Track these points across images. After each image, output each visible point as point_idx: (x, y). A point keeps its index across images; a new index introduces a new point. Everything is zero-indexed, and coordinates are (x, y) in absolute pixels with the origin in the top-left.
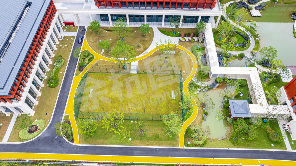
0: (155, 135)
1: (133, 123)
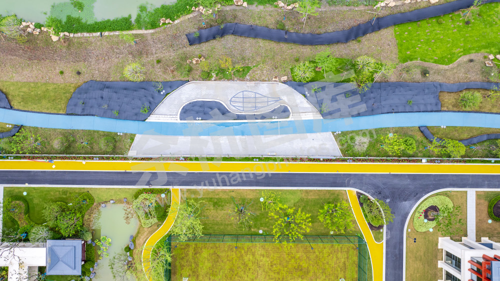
0: (220, 208)
1: (259, 229)
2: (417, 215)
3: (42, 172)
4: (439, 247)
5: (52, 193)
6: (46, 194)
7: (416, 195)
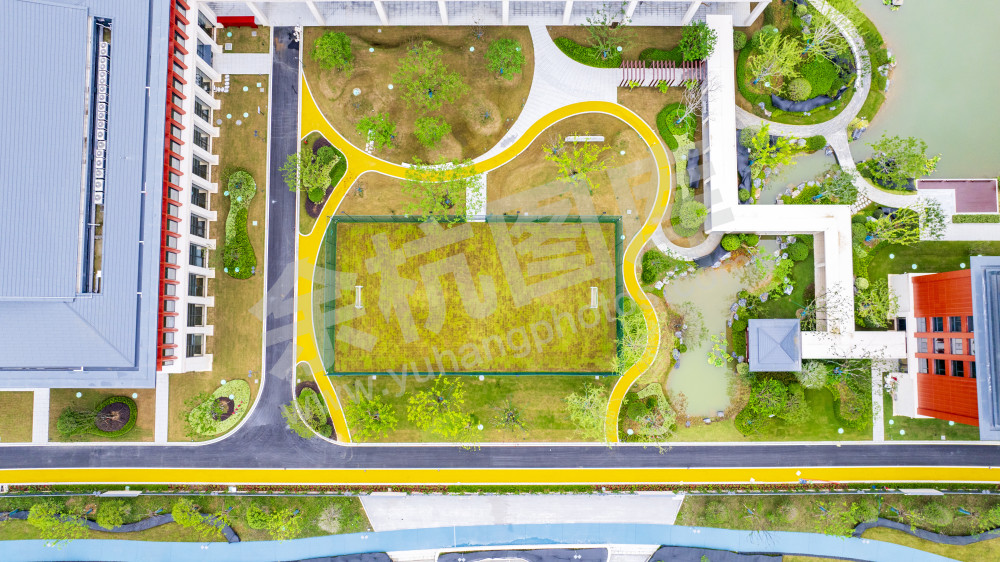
0: (543, 415)
1: (485, 382)
2: (244, 406)
3: (816, 465)
4: (211, 356)
5: (800, 432)
6: (809, 430)
7: (245, 436)
